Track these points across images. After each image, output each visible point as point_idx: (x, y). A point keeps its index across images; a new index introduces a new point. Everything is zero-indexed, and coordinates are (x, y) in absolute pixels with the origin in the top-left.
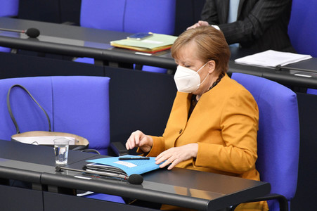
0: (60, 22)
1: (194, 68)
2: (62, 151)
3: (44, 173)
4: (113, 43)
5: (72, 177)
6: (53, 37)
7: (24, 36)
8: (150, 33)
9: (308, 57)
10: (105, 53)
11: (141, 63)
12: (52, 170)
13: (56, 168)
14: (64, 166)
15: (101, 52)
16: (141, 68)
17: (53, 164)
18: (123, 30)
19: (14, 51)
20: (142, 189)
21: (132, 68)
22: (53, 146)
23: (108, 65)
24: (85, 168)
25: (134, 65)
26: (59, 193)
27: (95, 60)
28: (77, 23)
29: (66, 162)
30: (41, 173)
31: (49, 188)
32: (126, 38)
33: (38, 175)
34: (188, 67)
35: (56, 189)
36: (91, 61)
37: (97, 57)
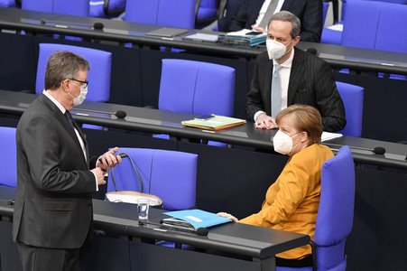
0: (143, 106)
1: (289, 134)
2: (144, 208)
4: (183, 123)
5: (152, 230)
6: (137, 118)
7: (114, 117)
8: (213, 115)
10: (178, 130)
11: (207, 139)
12: (136, 223)
13: (139, 222)
14: (145, 220)
15: (175, 130)
16: (207, 143)
17: (137, 219)
18: (193, 113)
19: (106, 129)
20: (207, 239)
21: (200, 142)
22: (137, 205)
23: (180, 140)
24: (162, 222)
25: (201, 140)
26: (141, 242)
28: (156, 107)
29: (147, 218)
31: (134, 238)
32: (194, 119)
35: (140, 239)
36: (167, 137)
37: (171, 134)
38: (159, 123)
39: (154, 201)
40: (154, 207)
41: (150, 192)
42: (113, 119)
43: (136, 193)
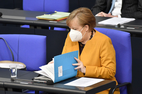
1: (78, 30)
3: (5, 82)
4: (37, 17)
5: (19, 83)
8: (55, 12)
9: (134, 19)
10: (35, 22)
12: (9, 80)
13: (11, 79)
14: (15, 78)
15: (32, 22)
16: (53, 29)
17: (10, 77)
18: (44, 11)
21: (49, 29)
22: (9, 69)
23: (36, 28)
25: (50, 28)
26: (13, 91)
27: (30, 26)
30: (4, 82)
31: (8, 89)
32: (44, 15)
33: (3, 83)
34: (75, 30)
35: (12, 90)
36: (28, 26)
37: (31, 25)
38: (24, 18)
39: (21, 66)
40: (21, 69)
41: (18, 61)
43: (9, 61)
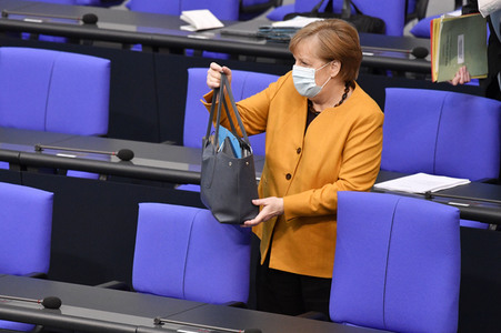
0: (159, 141)
7: (115, 159)
19: (103, 178)
28: (179, 141)
42: (114, 162)
